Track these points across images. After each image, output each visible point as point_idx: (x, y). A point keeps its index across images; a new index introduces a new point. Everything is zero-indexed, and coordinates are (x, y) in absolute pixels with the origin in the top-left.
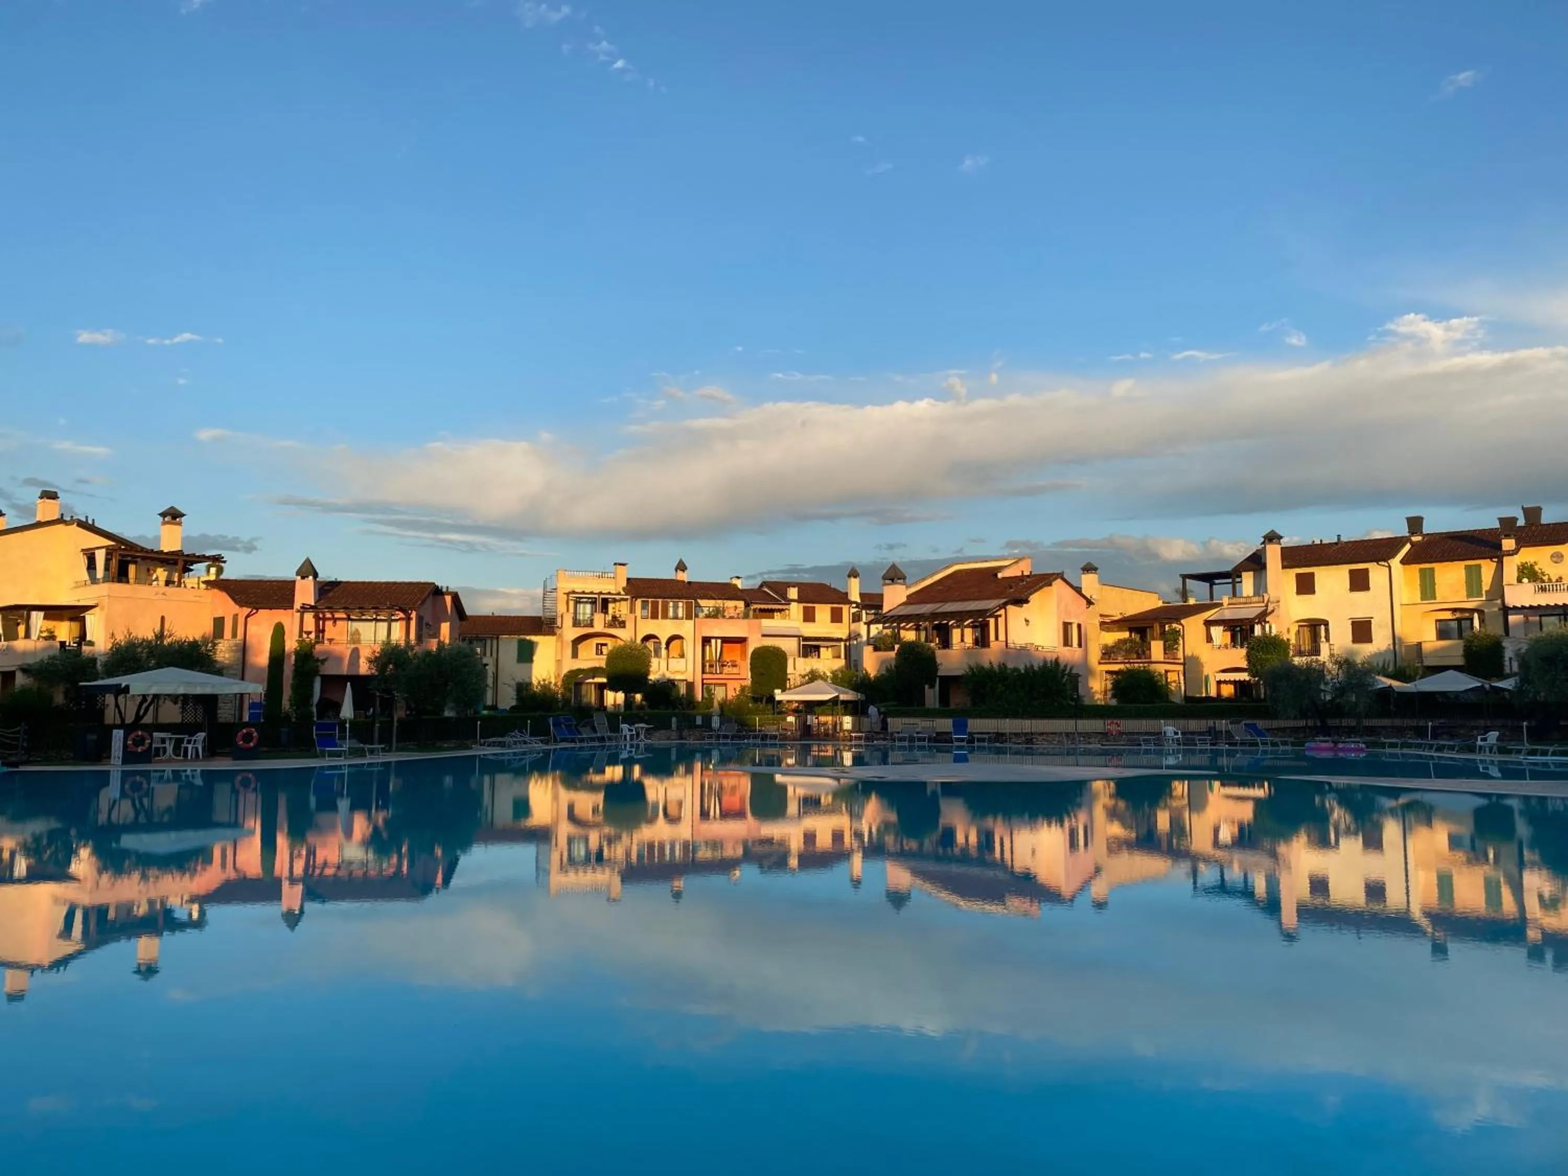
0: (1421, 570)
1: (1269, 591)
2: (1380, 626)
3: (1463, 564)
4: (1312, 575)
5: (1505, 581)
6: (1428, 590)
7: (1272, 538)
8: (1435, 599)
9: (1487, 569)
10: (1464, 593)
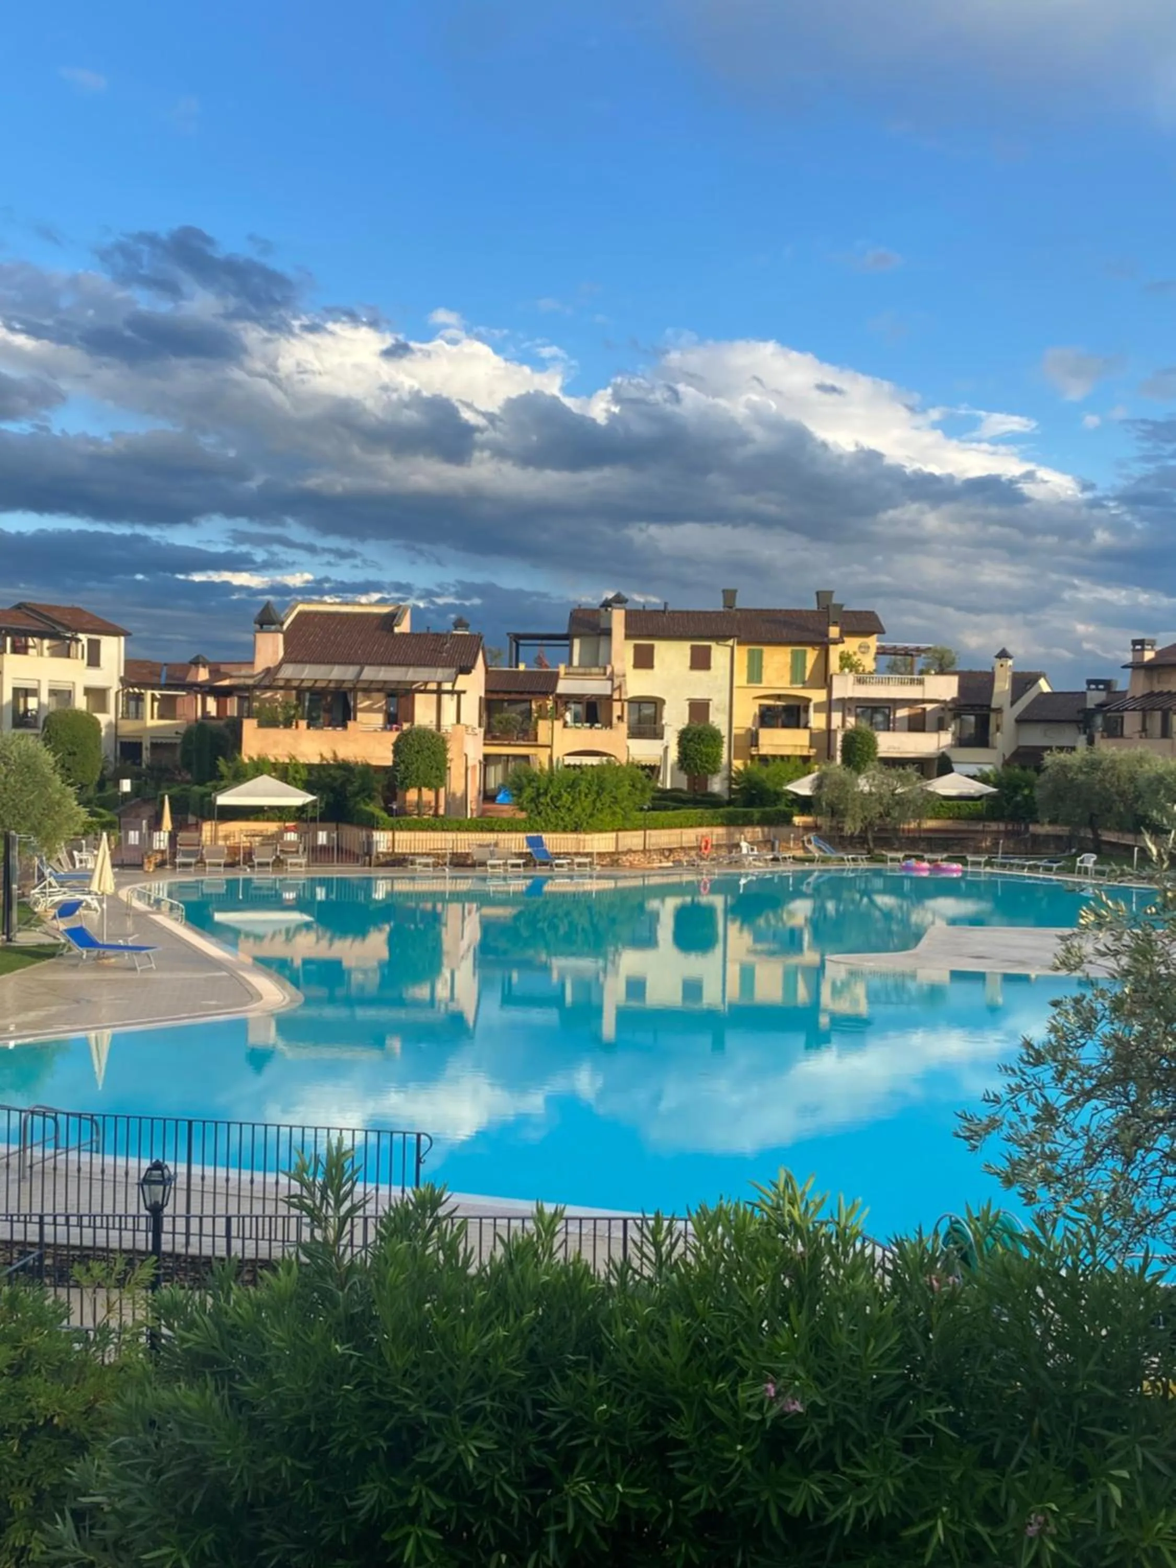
0: (749, 651)
1: (613, 662)
2: (717, 709)
3: (789, 649)
4: (652, 648)
5: (831, 671)
6: (755, 674)
7: (619, 600)
8: (760, 681)
9: (811, 655)
10: (788, 677)
